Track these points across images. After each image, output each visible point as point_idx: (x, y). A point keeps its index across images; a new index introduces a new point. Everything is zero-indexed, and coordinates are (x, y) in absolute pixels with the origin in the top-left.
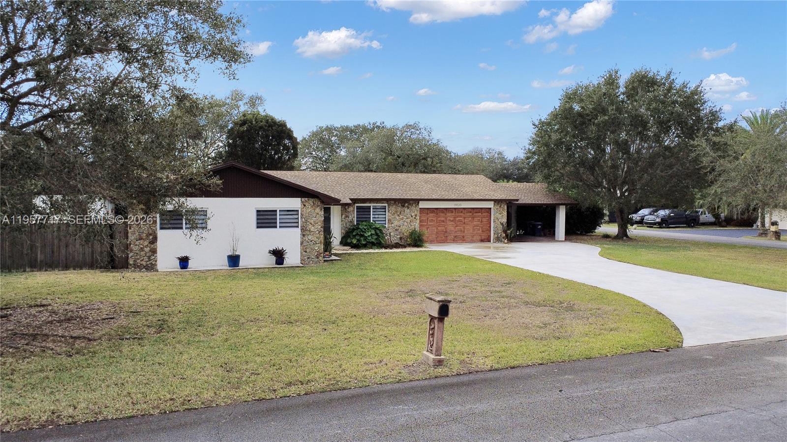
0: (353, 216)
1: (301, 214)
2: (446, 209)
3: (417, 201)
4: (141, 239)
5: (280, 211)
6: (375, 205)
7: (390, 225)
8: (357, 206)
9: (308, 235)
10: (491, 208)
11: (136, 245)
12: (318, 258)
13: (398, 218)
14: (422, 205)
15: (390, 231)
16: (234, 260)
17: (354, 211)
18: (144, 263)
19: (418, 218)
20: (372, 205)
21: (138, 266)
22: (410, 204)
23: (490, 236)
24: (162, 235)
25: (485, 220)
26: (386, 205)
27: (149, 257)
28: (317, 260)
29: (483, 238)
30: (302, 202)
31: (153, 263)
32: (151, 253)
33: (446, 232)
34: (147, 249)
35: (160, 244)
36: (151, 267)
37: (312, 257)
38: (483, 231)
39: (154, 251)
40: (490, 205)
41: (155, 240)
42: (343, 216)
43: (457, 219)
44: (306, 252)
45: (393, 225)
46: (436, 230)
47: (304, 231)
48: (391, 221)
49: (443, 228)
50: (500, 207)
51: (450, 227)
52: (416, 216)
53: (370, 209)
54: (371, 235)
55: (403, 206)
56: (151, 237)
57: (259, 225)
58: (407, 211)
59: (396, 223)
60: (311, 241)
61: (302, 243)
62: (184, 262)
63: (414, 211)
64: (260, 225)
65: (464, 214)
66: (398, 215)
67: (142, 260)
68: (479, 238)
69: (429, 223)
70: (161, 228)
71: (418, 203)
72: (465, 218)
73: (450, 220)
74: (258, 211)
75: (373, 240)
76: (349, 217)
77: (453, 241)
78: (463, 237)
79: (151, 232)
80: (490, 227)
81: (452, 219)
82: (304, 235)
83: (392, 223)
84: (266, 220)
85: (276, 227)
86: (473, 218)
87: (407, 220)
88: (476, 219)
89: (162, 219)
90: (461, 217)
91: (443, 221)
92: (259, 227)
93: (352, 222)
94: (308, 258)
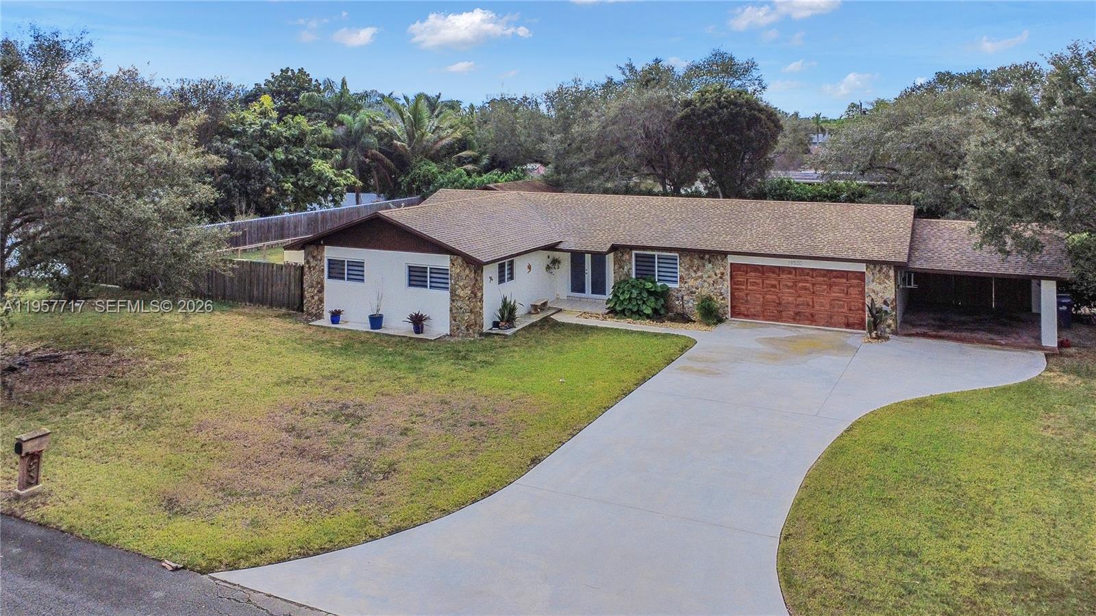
0: (632, 269)
1: (450, 274)
2: (779, 268)
3: (725, 254)
4: (312, 287)
5: (430, 268)
6: (659, 253)
7: (683, 285)
8: (636, 254)
9: (457, 300)
10: (863, 273)
11: (309, 292)
13: (693, 275)
14: (731, 259)
15: (682, 293)
16: (376, 321)
17: (631, 260)
18: (313, 310)
19: (728, 277)
20: (656, 253)
21: (310, 314)
22: (712, 257)
23: (863, 320)
24: (328, 283)
25: (853, 291)
26: (678, 255)
27: (318, 305)
29: (851, 320)
30: (451, 260)
31: (322, 312)
32: (319, 302)
33: (780, 304)
34: (316, 298)
35: (326, 295)
38: (850, 310)
39: (322, 301)
40: (862, 268)
42: (616, 267)
43: (800, 285)
44: (455, 321)
45: (686, 285)
46: (761, 299)
47: (454, 297)
48: (684, 279)
49: (775, 297)
50: (880, 272)
51: (788, 297)
52: (722, 274)
53: (655, 258)
55: (703, 259)
56: (320, 286)
57: (411, 284)
58: (709, 266)
59: (691, 282)
60: (461, 308)
61: (451, 310)
62: (335, 317)
63: (721, 267)
65: (813, 277)
66: (695, 272)
67: (313, 308)
68: (844, 320)
69: (749, 288)
70: (330, 277)
71: (727, 256)
72: (814, 285)
73: (786, 285)
74: (410, 267)
76: (623, 269)
77: (794, 319)
78: (812, 316)
79: (320, 280)
80: (864, 304)
81: (790, 284)
82: (453, 301)
83: (686, 282)
84: (417, 277)
85: (426, 287)
86: (830, 286)
87: (708, 280)
88: (836, 289)
89: (329, 268)
90: (807, 281)
91: (774, 286)
92: (410, 285)
93: (628, 275)
94: (458, 329)
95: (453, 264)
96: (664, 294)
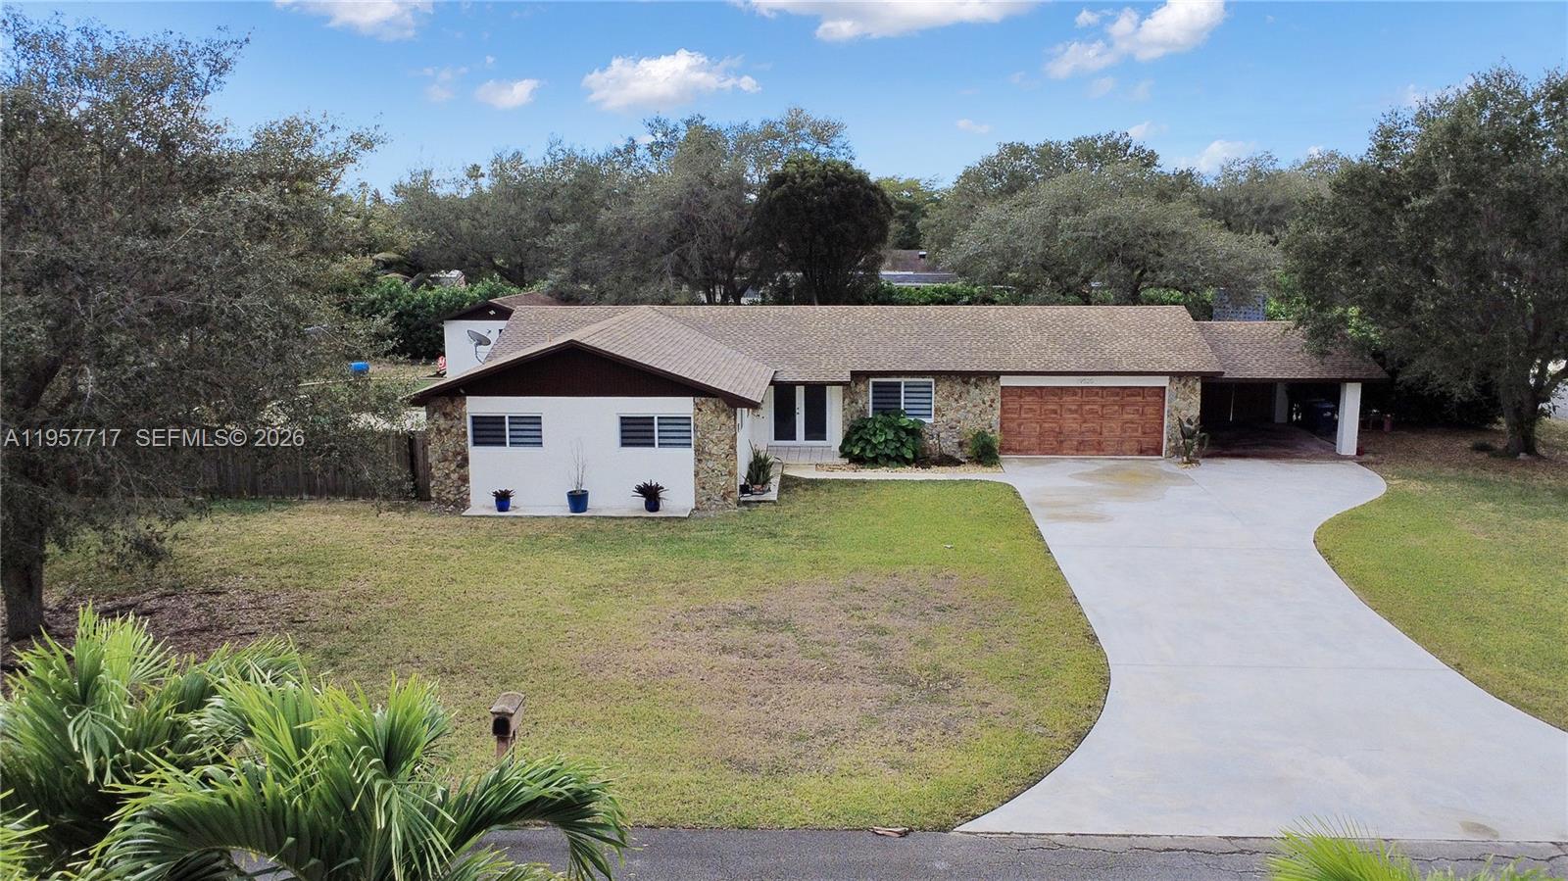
0: (867, 401)
1: (695, 425)
2: (1062, 388)
3: (996, 375)
4: (445, 460)
5: (659, 418)
6: (907, 380)
7: (939, 419)
8: (874, 383)
9: (706, 460)
10: (1165, 388)
11: (439, 469)
12: (725, 499)
13: (954, 404)
14: (1005, 381)
15: (938, 429)
16: (578, 500)
17: (867, 391)
18: (450, 496)
19: (998, 405)
20: (903, 380)
21: (443, 501)
22: (980, 379)
23: (1160, 444)
24: (476, 454)
25: (1150, 410)
26: (933, 380)
27: (458, 488)
28: (722, 503)
29: (1145, 446)
30: (696, 404)
31: (465, 497)
32: (460, 483)
33: (1061, 433)
34: (454, 476)
35: (473, 469)
36: (462, 503)
37: (716, 498)
38: (1144, 433)
39: (465, 480)
40: (1163, 381)
41: (466, 460)
42: (847, 401)
43: (1087, 407)
44: (704, 488)
45: (944, 419)
46: (1038, 429)
47: (700, 454)
48: (940, 411)
49: (1055, 425)
50: (1185, 385)
51: (1070, 423)
52: (993, 401)
53: (900, 386)
54: (886, 441)
55: (967, 383)
56: (459, 458)
58: (975, 392)
59: (951, 414)
60: (713, 471)
61: (696, 474)
62: (503, 499)
63: (990, 392)
64: (625, 441)
65: (1102, 397)
66: (956, 400)
67: (449, 492)
68: (1136, 446)
69: (1023, 416)
70: (476, 443)
71: (998, 378)
72: (1103, 406)
73: (1070, 410)
74: (622, 418)
75: (888, 452)
76: (857, 403)
77: (1077, 450)
78: (1099, 443)
79: (458, 449)
80: (1162, 424)
81: (1074, 407)
82: (700, 461)
83: (943, 415)
84: (635, 432)
85: (653, 445)
86: (1123, 406)
87: (974, 410)
88: (1128, 409)
89: (474, 430)
90: (1095, 403)
91: (1055, 412)
92: (624, 444)
93: (863, 411)
94: (709, 499)
95: (700, 410)
96: (914, 432)
